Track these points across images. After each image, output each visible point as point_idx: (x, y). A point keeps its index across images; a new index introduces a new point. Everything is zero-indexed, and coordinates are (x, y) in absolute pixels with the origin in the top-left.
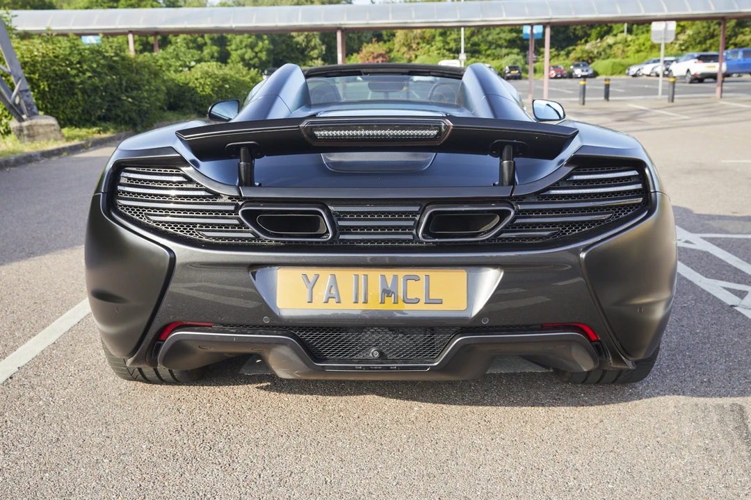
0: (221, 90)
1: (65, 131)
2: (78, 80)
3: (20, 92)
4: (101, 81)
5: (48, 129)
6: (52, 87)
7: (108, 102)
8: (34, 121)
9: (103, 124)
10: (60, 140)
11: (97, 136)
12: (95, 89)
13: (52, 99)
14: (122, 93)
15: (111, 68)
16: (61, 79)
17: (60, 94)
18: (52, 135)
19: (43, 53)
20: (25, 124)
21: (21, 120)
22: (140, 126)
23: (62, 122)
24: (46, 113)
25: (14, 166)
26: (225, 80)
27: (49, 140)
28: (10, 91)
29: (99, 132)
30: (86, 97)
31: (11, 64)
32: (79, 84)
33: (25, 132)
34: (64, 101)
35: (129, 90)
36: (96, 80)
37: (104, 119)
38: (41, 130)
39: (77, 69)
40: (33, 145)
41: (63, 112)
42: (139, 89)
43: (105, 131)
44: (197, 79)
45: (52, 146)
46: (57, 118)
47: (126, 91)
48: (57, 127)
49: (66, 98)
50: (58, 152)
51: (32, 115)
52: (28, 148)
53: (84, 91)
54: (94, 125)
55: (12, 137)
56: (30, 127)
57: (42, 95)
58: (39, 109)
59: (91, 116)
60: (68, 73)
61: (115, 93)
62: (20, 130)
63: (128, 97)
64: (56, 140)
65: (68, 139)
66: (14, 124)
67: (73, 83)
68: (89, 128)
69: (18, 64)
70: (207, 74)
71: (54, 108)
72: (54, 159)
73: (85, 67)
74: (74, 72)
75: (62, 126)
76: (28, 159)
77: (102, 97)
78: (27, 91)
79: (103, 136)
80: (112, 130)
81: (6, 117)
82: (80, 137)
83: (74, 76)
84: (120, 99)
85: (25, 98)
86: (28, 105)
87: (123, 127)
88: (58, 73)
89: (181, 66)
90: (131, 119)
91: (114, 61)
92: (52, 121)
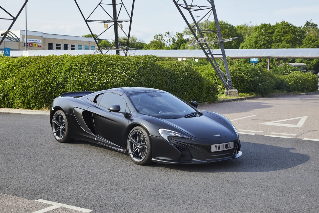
0: (298, 83)
1: (240, 94)
2: (246, 78)
3: (229, 82)
4: (253, 79)
5: (235, 93)
6: (238, 80)
7: (254, 85)
8: (231, 90)
9: (252, 93)
10: (238, 96)
11: (249, 96)
12: (251, 81)
13: (237, 84)
14: (259, 83)
15: (257, 75)
16: (241, 78)
17: (240, 82)
18: (236, 95)
19: (236, 70)
20: (229, 91)
21: (228, 90)
22: (264, 94)
23: (240, 91)
24: (235, 88)
25: (226, 102)
26: (300, 79)
27: (235, 96)
28: (226, 81)
29: (250, 95)
30: (248, 84)
31: (227, 73)
32: (246, 79)
33: (228, 93)
34: (241, 85)
35: (262, 82)
36: (251, 79)
37: (252, 91)
38: (233, 93)
39: (246, 75)
40: (230, 97)
41: (240, 88)
42: (265, 82)
43: (252, 95)
44: (289, 78)
45: (236, 98)
46: (238, 90)
47: (261, 82)
48: (238, 92)
49: (242, 84)
50: (237, 100)
51: (231, 88)
52: (229, 98)
53: (247, 82)
54: (249, 93)
55: (224, 95)
56: (230, 92)
57: (235, 82)
58: (233, 87)
59: (248, 90)
60: (243, 76)
61: (257, 83)
62: (227, 93)
63: (261, 84)
64: (237, 96)
65: (240, 96)
66: (226, 91)
67: (244, 79)
68: (247, 93)
69: (229, 73)
70: (293, 77)
71: (237, 87)
72: (236, 101)
73: (249, 74)
74: (245, 76)
75: (239, 92)
76: (229, 101)
77: (253, 84)
78: (230, 81)
79: (251, 96)
80: (255, 95)
81: (223, 89)
82: (244, 96)
83: (245, 77)
84: (258, 85)
85: (230, 83)
86: (230, 85)
87: (258, 94)
88: (240, 76)
89: (286, 72)
90: (261, 91)
91: (258, 72)
92: (236, 90)
